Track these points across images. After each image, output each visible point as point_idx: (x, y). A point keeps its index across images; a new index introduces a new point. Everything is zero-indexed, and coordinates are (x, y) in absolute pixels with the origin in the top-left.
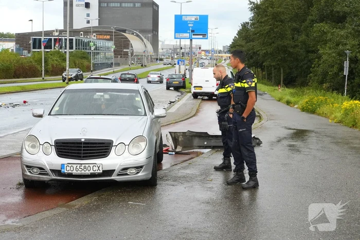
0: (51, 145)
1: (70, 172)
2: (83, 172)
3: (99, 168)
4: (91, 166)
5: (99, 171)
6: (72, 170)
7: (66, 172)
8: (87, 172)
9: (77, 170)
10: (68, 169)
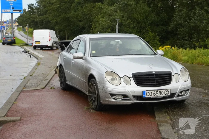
0: (129, 78)
1: (149, 96)
2: (159, 96)
3: (168, 92)
4: (164, 91)
5: (168, 95)
6: (151, 95)
7: (146, 96)
8: (161, 95)
9: (155, 94)
10: (148, 94)
